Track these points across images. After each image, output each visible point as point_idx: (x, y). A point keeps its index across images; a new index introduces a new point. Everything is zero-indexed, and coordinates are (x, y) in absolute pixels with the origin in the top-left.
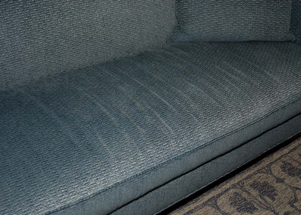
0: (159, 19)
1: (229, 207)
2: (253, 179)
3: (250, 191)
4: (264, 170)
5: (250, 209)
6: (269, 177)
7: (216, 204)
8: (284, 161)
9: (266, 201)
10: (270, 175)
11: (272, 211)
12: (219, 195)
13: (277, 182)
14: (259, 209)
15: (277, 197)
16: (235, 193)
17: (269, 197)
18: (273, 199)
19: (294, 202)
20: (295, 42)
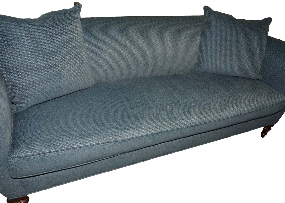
20: (262, 80)
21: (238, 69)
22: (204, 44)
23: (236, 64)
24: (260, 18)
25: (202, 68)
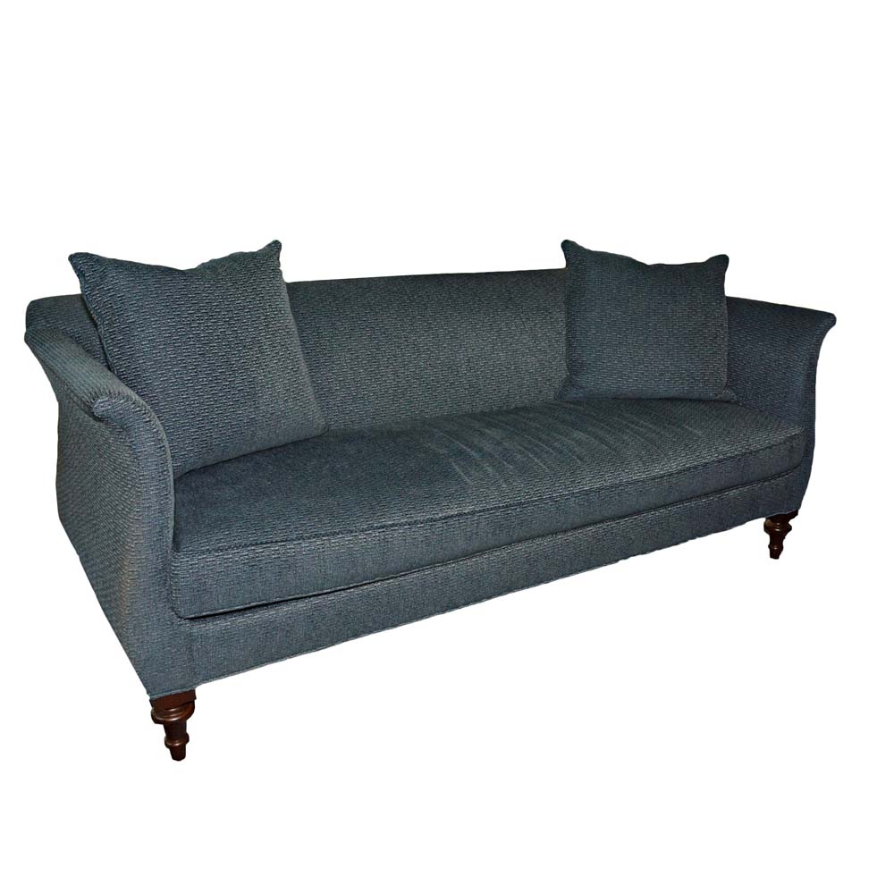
20: (737, 403)
21: (671, 379)
22: (578, 328)
23: (663, 365)
24: (702, 257)
25: (582, 388)
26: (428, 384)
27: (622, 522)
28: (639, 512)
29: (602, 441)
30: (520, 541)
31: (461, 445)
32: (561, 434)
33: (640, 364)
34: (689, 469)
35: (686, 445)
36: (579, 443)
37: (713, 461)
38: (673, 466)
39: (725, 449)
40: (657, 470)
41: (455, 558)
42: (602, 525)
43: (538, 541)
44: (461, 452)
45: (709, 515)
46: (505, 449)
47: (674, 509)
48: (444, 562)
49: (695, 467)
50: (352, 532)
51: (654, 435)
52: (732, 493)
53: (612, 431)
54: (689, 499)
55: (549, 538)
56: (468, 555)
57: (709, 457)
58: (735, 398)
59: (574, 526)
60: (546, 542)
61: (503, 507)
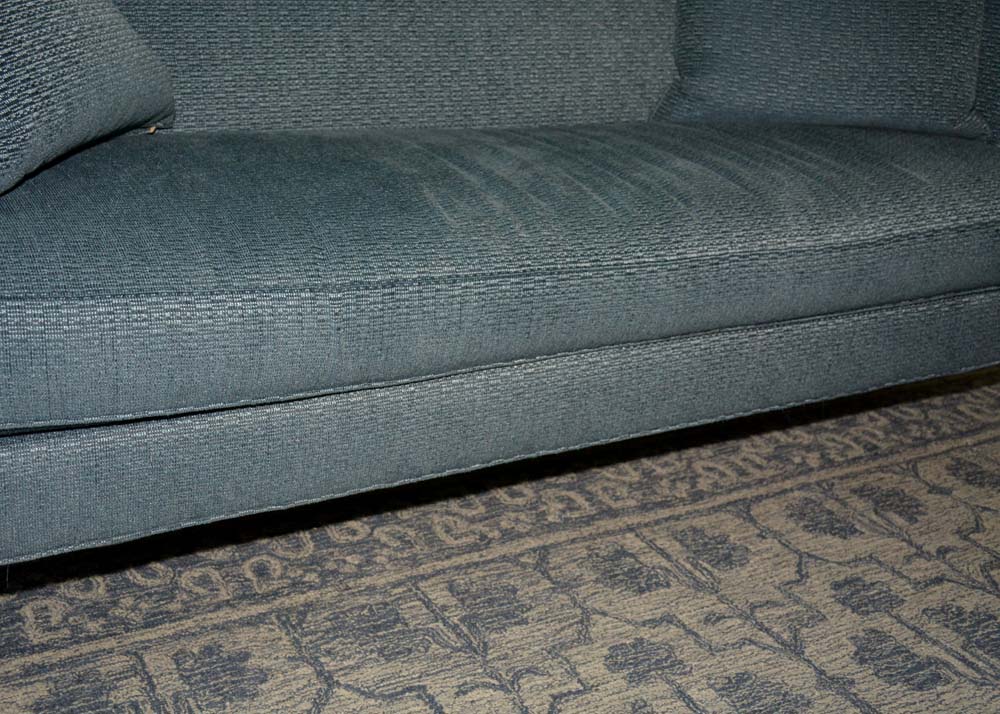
0: (632, 62)
1: (783, 520)
2: (862, 481)
3: (848, 500)
4: (898, 469)
5: (842, 529)
6: (909, 481)
7: (749, 511)
8: (958, 459)
9: (890, 522)
10: (911, 479)
11: (904, 540)
12: (759, 499)
13: (930, 492)
14: (867, 533)
15: (926, 517)
16: (806, 499)
17: (901, 515)
18: (912, 519)
19: (973, 532)
20: (991, 142)
26: (408, 69)
27: (761, 334)
28: (795, 318)
29: (731, 176)
30: (551, 353)
31: (450, 165)
32: (651, 161)
33: (813, 57)
34: (899, 238)
35: (896, 195)
36: (686, 176)
37: (948, 228)
38: (870, 230)
39: (972, 208)
40: (837, 237)
41: (415, 376)
42: (720, 336)
43: (592, 356)
44: (446, 174)
45: (930, 338)
46: (536, 175)
47: (865, 319)
48: (391, 381)
49: (912, 237)
50: (179, 294)
51: (834, 174)
52: (977, 300)
53: (752, 162)
54: (895, 303)
55: (611, 353)
56: (443, 371)
57: (939, 220)
58: (989, 132)
59: (666, 331)
60: (607, 358)
61: (516, 275)
